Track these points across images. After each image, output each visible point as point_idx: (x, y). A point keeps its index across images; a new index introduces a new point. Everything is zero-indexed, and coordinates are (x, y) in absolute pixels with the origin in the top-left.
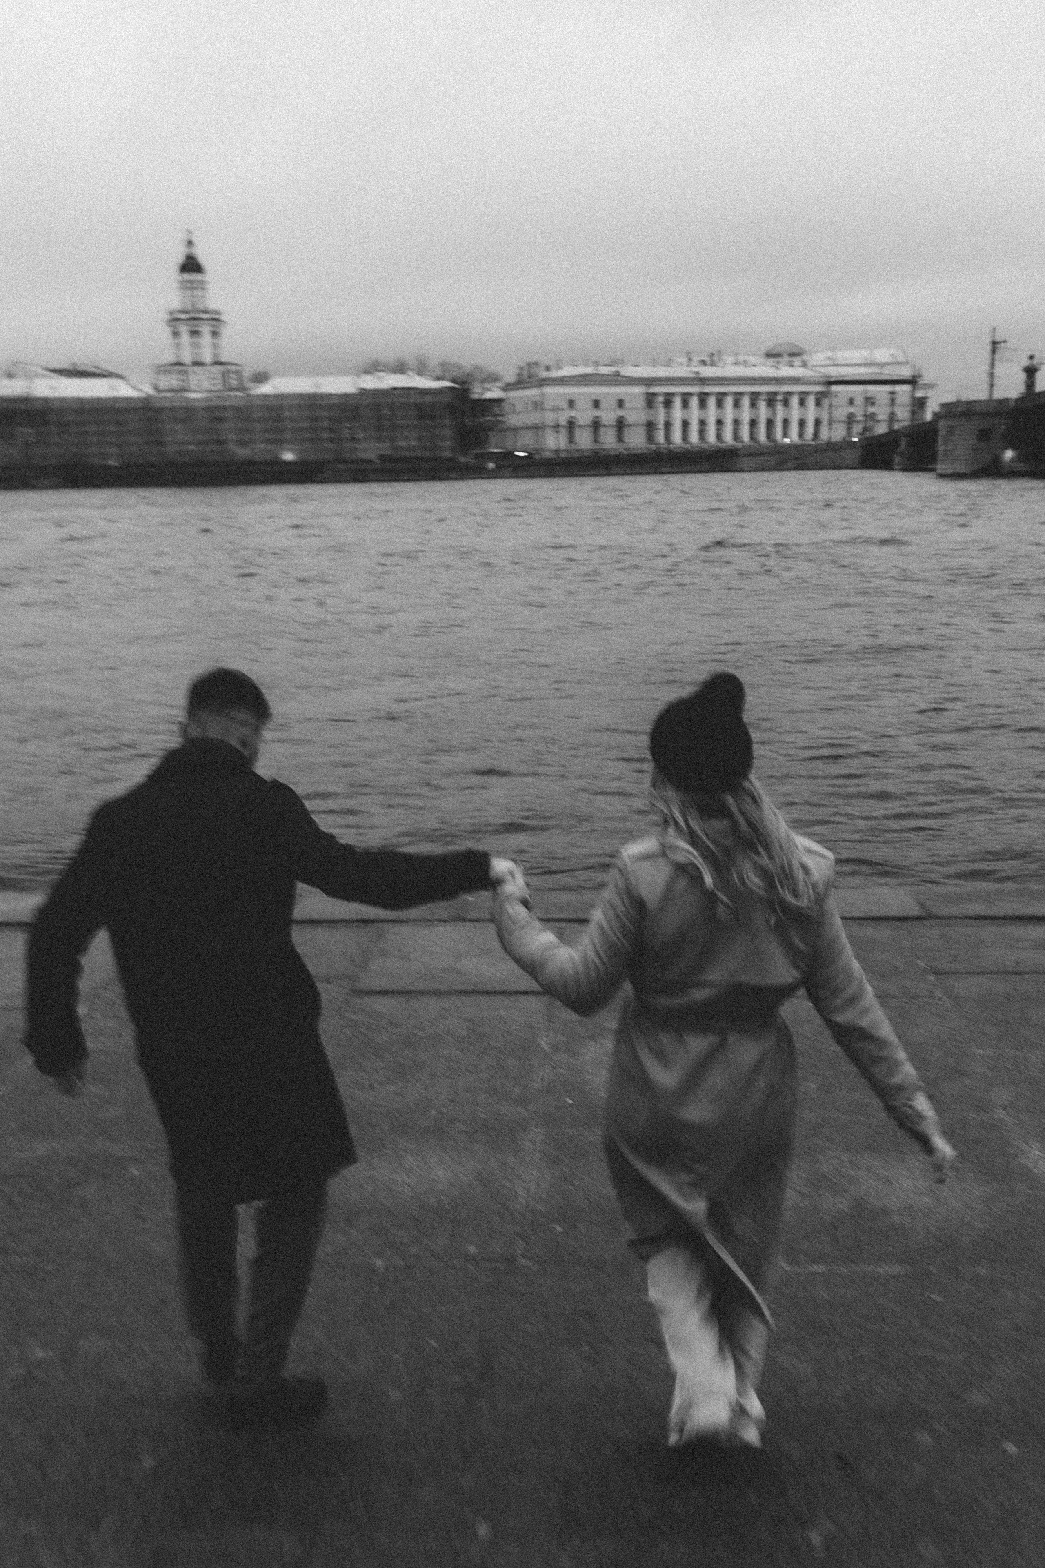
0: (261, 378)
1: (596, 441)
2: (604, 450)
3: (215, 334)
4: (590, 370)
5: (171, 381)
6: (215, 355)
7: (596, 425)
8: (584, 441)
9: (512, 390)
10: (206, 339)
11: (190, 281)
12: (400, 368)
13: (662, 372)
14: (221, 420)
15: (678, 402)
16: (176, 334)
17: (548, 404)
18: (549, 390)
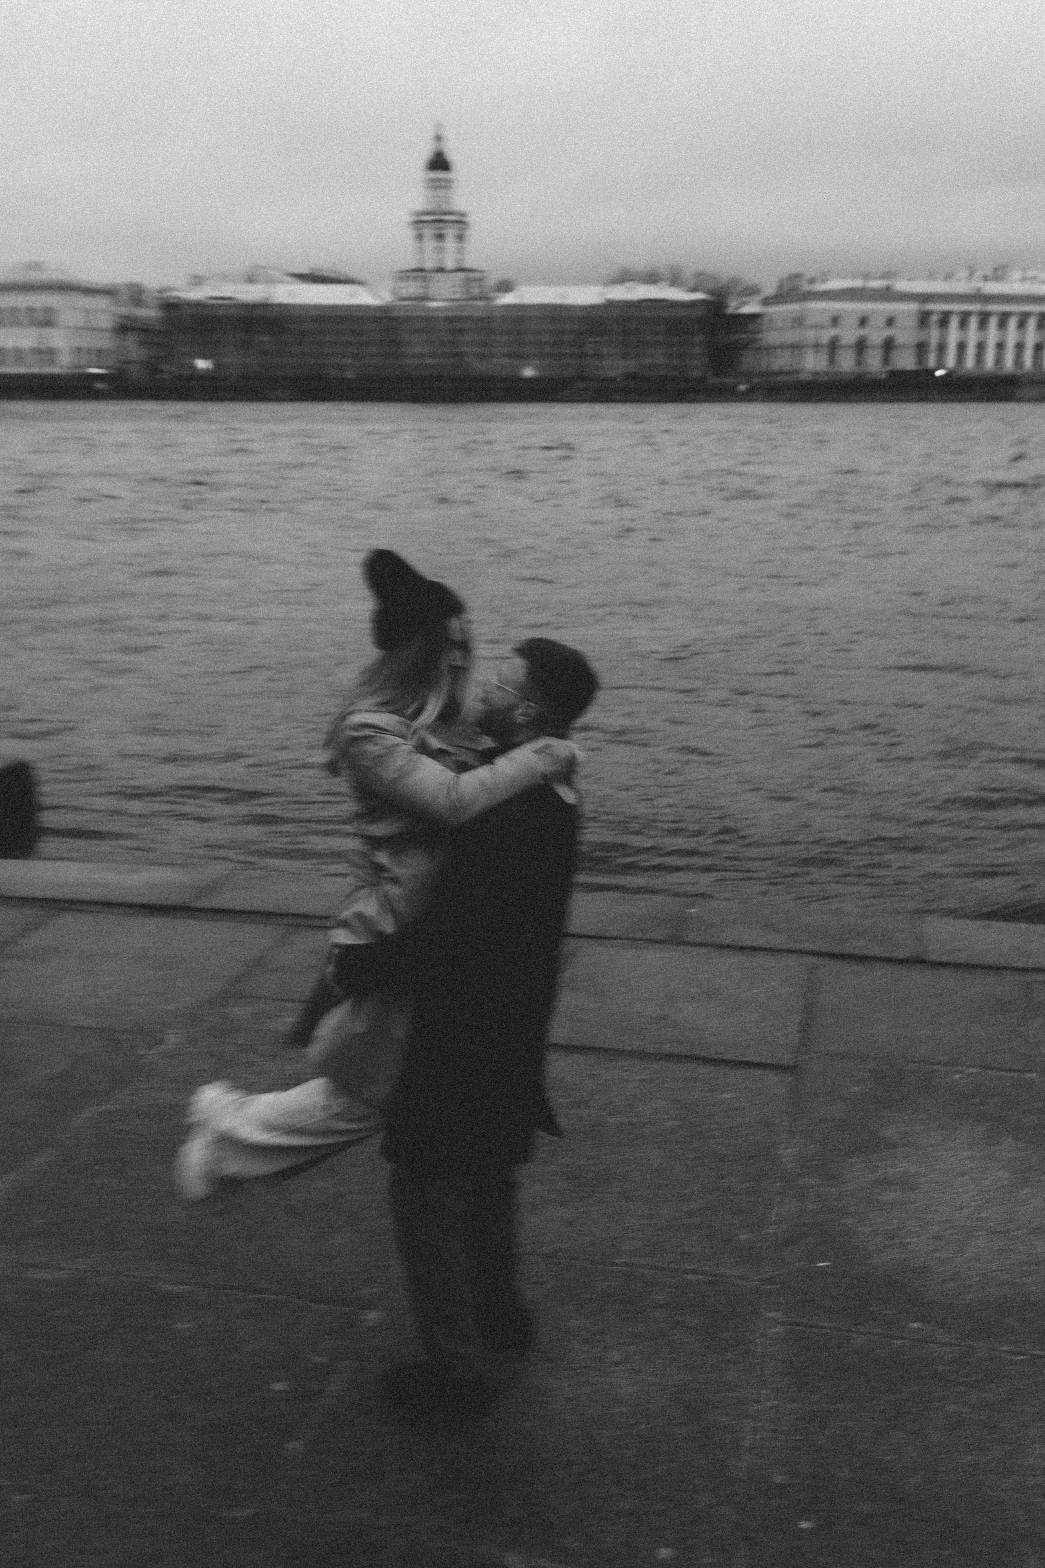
0: (506, 286)
1: (859, 363)
2: (870, 373)
3: (460, 238)
4: (858, 283)
5: (412, 288)
6: (458, 260)
7: (861, 346)
8: (847, 363)
9: (772, 304)
10: (450, 243)
11: (439, 180)
12: (652, 278)
13: (939, 287)
14: (461, 331)
15: (954, 322)
16: (420, 237)
17: (811, 320)
18: (813, 305)
